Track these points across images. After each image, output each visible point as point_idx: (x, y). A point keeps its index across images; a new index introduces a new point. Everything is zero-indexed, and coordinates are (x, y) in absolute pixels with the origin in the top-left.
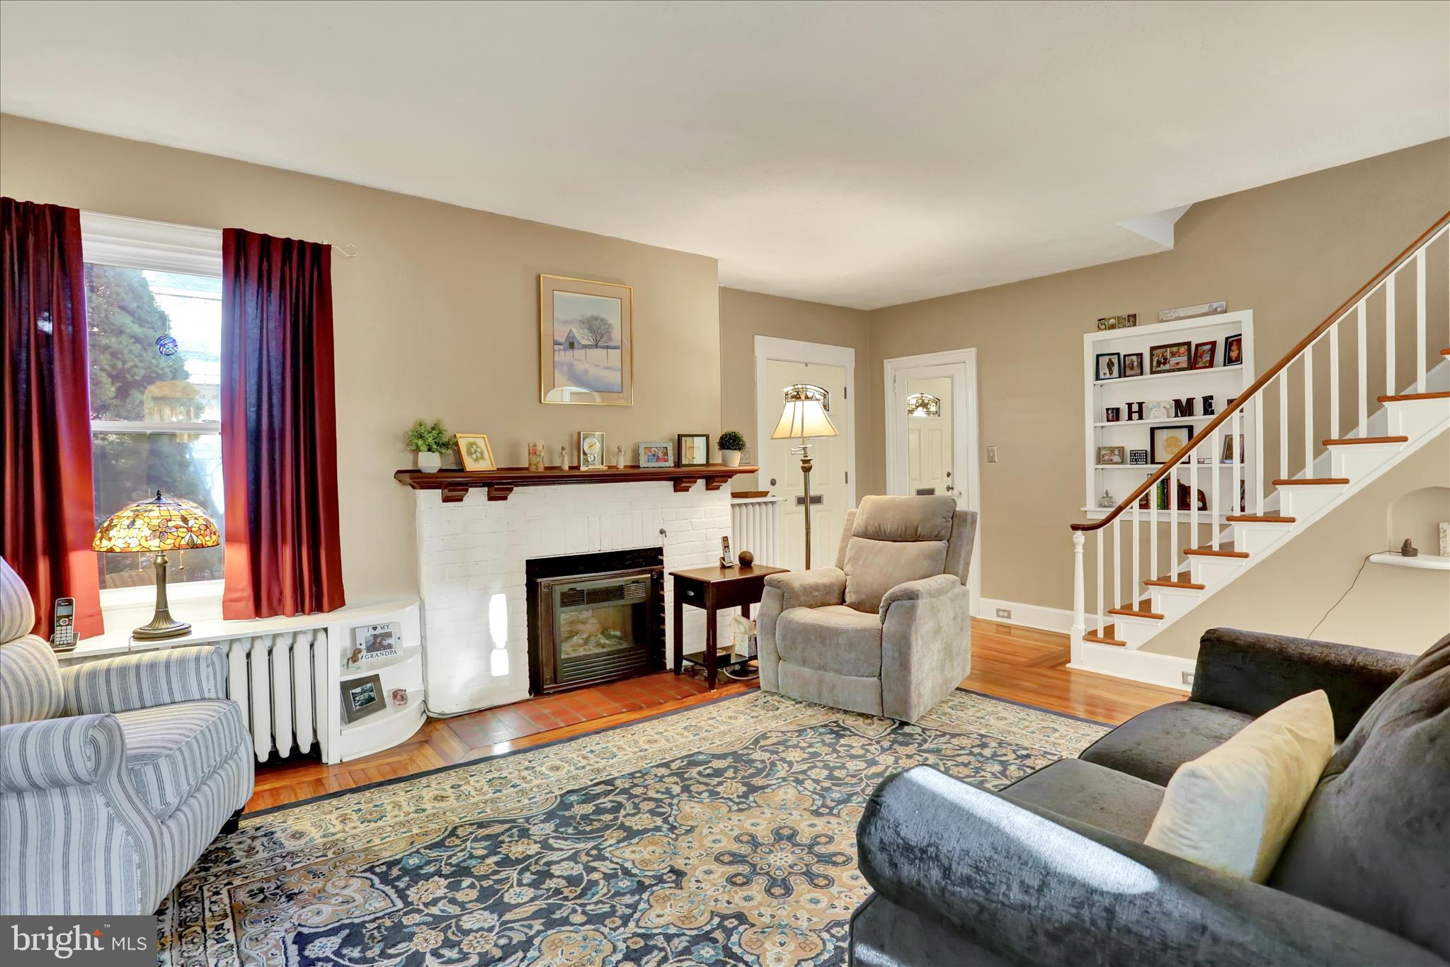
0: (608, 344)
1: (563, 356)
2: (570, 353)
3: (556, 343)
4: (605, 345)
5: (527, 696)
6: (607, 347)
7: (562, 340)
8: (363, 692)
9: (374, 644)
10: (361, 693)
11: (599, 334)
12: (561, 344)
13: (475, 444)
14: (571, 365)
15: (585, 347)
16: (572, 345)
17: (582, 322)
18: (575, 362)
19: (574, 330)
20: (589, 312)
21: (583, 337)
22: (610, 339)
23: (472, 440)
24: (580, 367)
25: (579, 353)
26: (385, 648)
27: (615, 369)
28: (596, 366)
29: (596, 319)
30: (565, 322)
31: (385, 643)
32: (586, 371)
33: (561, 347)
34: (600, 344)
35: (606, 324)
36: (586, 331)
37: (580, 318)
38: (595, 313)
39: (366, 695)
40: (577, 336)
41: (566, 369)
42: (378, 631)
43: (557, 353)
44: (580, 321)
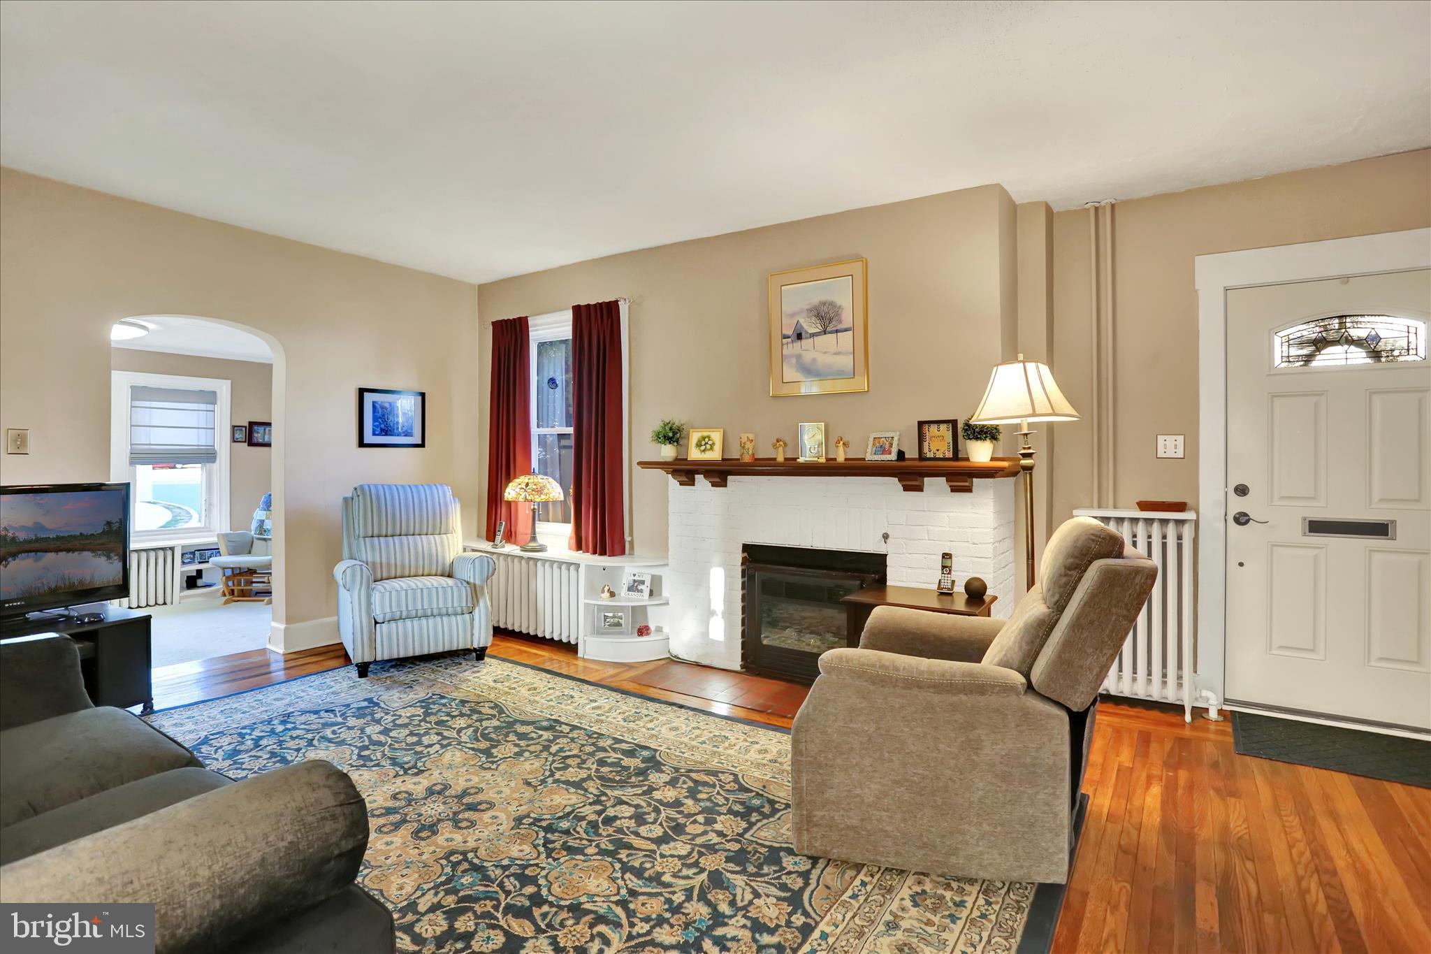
0: (838, 328)
1: (792, 349)
2: (798, 344)
3: (785, 337)
4: (835, 329)
5: (739, 668)
6: (837, 331)
7: (790, 332)
8: (614, 617)
9: (633, 585)
10: (612, 618)
11: (827, 318)
12: (789, 338)
13: (709, 437)
14: (799, 357)
15: (813, 335)
16: (799, 337)
17: (810, 310)
18: (804, 353)
19: (802, 321)
20: (816, 300)
21: (810, 326)
22: (840, 322)
23: (706, 434)
24: (808, 356)
25: (806, 343)
26: (638, 591)
27: (846, 354)
28: (825, 353)
29: (824, 304)
30: (793, 315)
31: (639, 588)
32: (814, 360)
33: (789, 340)
34: (829, 329)
35: (835, 306)
36: (814, 318)
37: (808, 307)
38: (824, 299)
39: (616, 620)
40: (805, 326)
41: (794, 360)
42: (636, 578)
43: (785, 347)
44: (808, 310)
